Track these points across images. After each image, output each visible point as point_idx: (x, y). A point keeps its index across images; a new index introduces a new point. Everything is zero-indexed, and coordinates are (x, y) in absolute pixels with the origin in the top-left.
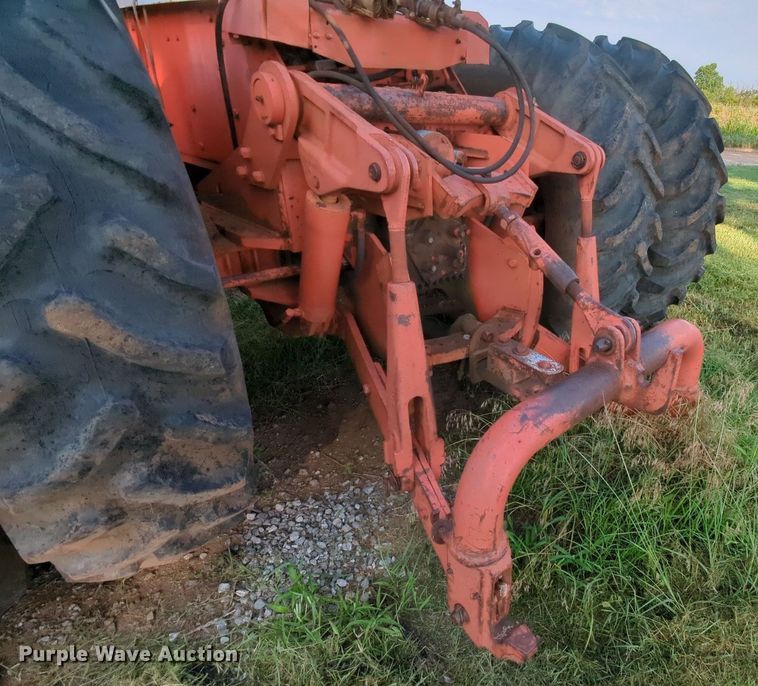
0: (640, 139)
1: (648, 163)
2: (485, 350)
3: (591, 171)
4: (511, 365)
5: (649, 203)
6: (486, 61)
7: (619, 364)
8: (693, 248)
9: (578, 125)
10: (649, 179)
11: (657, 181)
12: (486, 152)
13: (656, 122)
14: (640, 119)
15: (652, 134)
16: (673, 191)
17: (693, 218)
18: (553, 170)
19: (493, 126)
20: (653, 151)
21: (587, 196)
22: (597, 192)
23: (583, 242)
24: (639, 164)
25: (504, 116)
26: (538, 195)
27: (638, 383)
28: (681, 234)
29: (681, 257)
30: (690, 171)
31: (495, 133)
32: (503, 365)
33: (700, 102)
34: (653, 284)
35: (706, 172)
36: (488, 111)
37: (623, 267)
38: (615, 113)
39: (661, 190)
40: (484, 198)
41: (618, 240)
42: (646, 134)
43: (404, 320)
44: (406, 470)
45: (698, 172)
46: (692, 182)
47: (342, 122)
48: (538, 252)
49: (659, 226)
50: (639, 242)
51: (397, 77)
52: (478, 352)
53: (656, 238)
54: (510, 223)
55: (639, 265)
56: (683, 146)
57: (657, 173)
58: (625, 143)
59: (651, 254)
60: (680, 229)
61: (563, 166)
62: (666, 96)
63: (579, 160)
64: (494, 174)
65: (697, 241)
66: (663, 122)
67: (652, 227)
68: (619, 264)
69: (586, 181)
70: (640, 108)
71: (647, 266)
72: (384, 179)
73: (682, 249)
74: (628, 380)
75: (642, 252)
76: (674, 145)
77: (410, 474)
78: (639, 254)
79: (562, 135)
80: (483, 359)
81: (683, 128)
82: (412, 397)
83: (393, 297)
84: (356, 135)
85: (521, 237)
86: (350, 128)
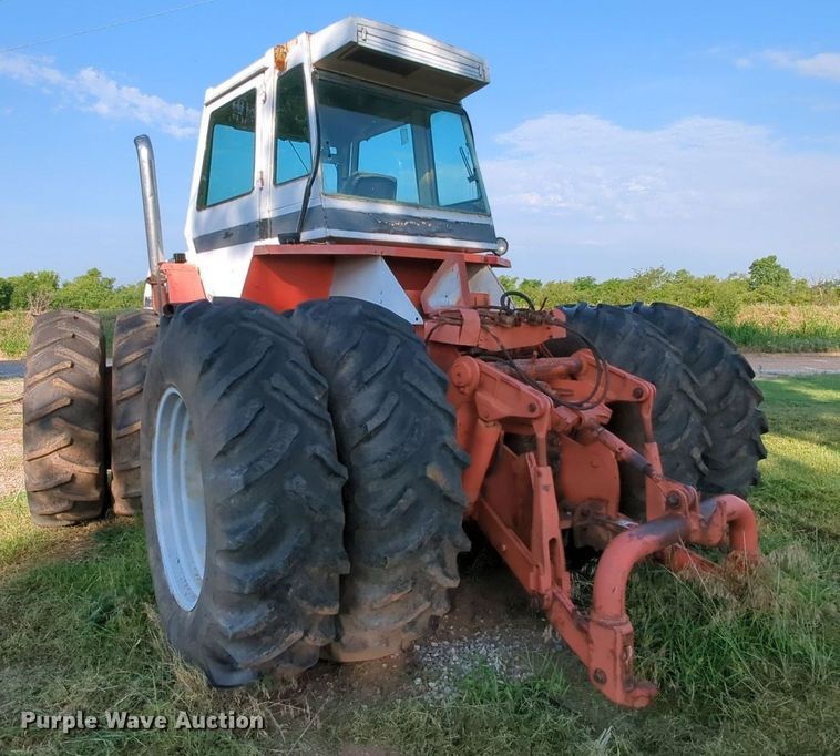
0: (680, 375)
1: (689, 390)
2: (586, 522)
3: (647, 399)
4: (607, 529)
5: (695, 419)
6: (565, 336)
7: (686, 514)
8: (743, 453)
9: (632, 369)
10: (693, 403)
11: (699, 402)
12: (570, 391)
13: (691, 361)
14: (678, 361)
15: (688, 370)
16: (715, 409)
17: (737, 429)
18: (620, 399)
19: (573, 375)
20: (692, 382)
21: (647, 416)
22: (653, 413)
23: (648, 446)
24: (681, 391)
25: (580, 367)
26: (613, 415)
27: (701, 527)
28: (730, 441)
29: (733, 461)
30: (726, 393)
31: (574, 379)
32: (600, 530)
33: (726, 344)
34: (712, 485)
35: (742, 393)
36: (571, 367)
37: (682, 466)
38: (658, 359)
39: (704, 408)
40: (580, 419)
41: (675, 446)
42: (685, 371)
43: (546, 488)
44: (547, 590)
45: (733, 394)
46: (730, 402)
47: (488, 375)
48: (621, 449)
49: (707, 435)
50: (692, 447)
51: (525, 353)
52: (579, 524)
53: (706, 444)
54: (599, 433)
55: (696, 466)
56: (717, 376)
57: (698, 396)
58: (669, 378)
59: (705, 458)
60: (728, 437)
61: (627, 397)
62: (696, 342)
63: (638, 393)
64: (585, 405)
65: (745, 447)
66: (697, 360)
67: (701, 436)
68: (678, 465)
69: (644, 407)
70: (676, 354)
71: (702, 466)
72: (537, 410)
73: (733, 454)
74: (694, 526)
75: (697, 454)
76: (709, 376)
77: (549, 593)
78: (694, 456)
79: (624, 378)
80: (585, 529)
81: (714, 364)
82: (550, 538)
83: (539, 475)
84: (518, 390)
85: (608, 440)
86: (512, 386)
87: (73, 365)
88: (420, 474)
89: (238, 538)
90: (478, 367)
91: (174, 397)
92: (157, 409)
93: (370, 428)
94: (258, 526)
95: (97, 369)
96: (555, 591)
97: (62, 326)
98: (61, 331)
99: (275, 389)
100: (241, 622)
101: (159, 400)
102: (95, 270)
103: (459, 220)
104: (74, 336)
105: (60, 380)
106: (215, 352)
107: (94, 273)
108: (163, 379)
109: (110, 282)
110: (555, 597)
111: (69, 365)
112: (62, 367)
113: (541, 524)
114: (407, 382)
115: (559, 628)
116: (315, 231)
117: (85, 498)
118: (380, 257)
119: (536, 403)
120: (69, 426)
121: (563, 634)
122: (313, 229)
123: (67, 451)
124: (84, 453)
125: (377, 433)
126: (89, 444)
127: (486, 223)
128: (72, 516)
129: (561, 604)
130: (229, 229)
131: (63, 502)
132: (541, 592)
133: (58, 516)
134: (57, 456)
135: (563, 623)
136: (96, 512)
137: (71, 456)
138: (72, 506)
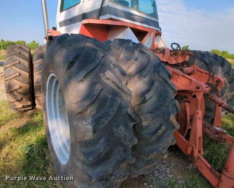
3: (221, 84)
4: (210, 130)
6: (188, 60)
19: (190, 73)
21: (219, 89)
25: (194, 71)
32: (207, 130)
36: (192, 71)
38: (217, 69)
43: (200, 118)
44: (196, 155)
47: (175, 73)
48: (222, 103)
63: (219, 81)
69: (219, 86)
72: (201, 89)
82: (199, 137)
83: (198, 113)
84: (191, 80)
85: (216, 100)
86: (188, 79)
87: (19, 62)
88: (166, 118)
89: (90, 159)
90: (172, 70)
91: (53, 78)
92: (47, 81)
93: (147, 98)
94: (101, 153)
95: (28, 64)
96: (199, 156)
97: (16, 49)
98: (15, 51)
99: (108, 79)
101: (47, 78)
102: (34, 41)
104: (20, 53)
105: (15, 67)
106: (75, 57)
107: (34, 42)
108: (48, 70)
109: (38, 44)
110: (198, 157)
111: (18, 62)
112: (15, 63)
113: (197, 131)
114: (161, 77)
115: (200, 169)
116: (105, 16)
117: (26, 104)
118: (128, 28)
119: (200, 86)
120: (19, 82)
121: (201, 171)
122: (104, 15)
123: (19, 90)
124: (25, 91)
125: (149, 99)
126: (27, 88)
127: (157, 21)
128: (23, 109)
129: (202, 161)
130: (71, 18)
131: (19, 105)
132: (194, 156)
133: (18, 109)
134: (16, 92)
135: (203, 168)
136: (31, 108)
137: (21, 92)
138: (22, 107)
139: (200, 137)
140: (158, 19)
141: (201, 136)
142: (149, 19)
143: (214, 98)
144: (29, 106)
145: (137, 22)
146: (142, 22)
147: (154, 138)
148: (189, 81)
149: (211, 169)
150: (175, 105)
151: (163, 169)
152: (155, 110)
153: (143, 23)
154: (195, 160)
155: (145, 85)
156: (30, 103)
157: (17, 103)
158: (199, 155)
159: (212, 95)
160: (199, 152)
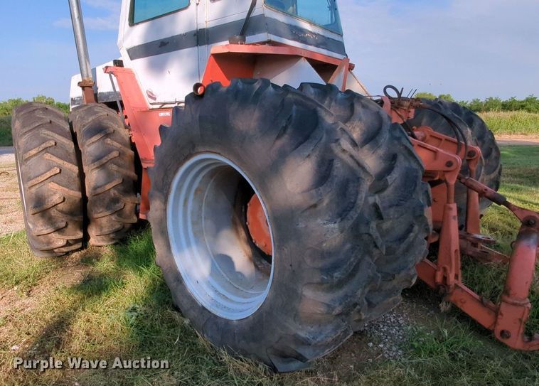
3: (477, 158)
4: (468, 240)
21: (474, 168)
43: (453, 218)
63: (472, 153)
69: (472, 162)
72: (454, 165)
77: (453, 284)
82: (455, 249)
83: (450, 209)
84: (435, 152)
85: (474, 185)
86: (429, 149)
87: (56, 144)
93: (390, 182)
97: (40, 114)
99: (343, 151)
100: (321, 333)
103: (330, 37)
104: (51, 122)
105: (49, 155)
110: (456, 286)
111: (54, 144)
112: (48, 145)
113: (450, 241)
114: (403, 145)
115: (459, 305)
116: (256, 35)
117: (74, 238)
118: (303, 58)
119: (453, 161)
120: (61, 188)
121: (462, 309)
122: (254, 34)
123: (61, 206)
124: (73, 207)
125: (391, 184)
126: (75, 200)
127: (341, 40)
128: (65, 250)
129: (463, 290)
130: (165, 39)
131: (59, 241)
132: (448, 284)
133: (56, 250)
134: (54, 209)
135: (465, 302)
136: (79, 246)
137: (64, 210)
138: (65, 243)
139: (456, 251)
140: (342, 36)
141: (458, 248)
142: (328, 38)
143: (470, 183)
144: (76, 241)
145: (311, 45)
146: (317, 46)
147: (403, 246)
148: (432, 153)
149: (480, 302)
150: (427, 192)
151: (392, 320)
152: (401, 200)
153: (319, 47)
154: (451, 291)
155: (381, 161)
156: (80, 235)
157: (55, 236)
158: (456, 282)
159: (467, 178)
160: (456, 277)
